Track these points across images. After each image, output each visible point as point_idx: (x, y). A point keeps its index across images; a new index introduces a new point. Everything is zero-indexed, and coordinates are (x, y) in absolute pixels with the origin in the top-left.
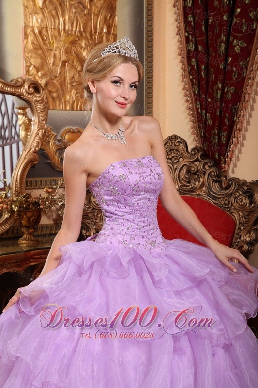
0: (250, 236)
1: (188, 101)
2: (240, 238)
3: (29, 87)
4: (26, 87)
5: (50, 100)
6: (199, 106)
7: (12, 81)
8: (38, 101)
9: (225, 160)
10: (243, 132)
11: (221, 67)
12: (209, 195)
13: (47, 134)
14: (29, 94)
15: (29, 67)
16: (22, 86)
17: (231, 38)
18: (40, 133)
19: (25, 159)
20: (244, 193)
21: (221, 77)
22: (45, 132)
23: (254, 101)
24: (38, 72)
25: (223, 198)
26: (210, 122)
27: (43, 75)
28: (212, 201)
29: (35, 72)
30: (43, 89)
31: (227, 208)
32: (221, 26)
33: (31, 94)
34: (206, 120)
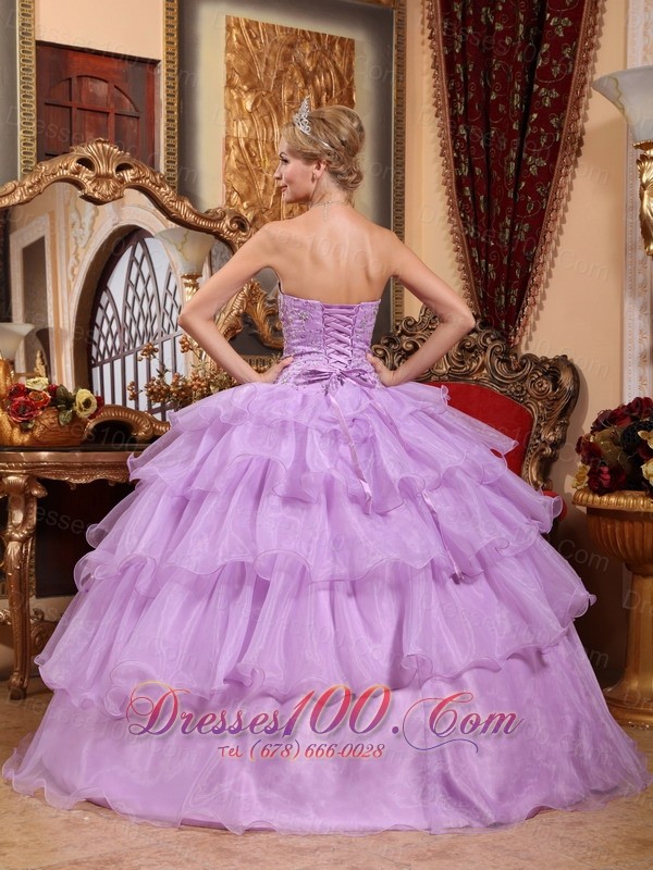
0: (554, 435)
1: (457, 250)
2: (539, 438)
3: (231, 222)
4: (228, 222)
6: (475, 254)
7: (207, 212)
9: (516, 331)
10: (541, 289)
11: (510, 195)
12: (492, 380)
13: (254, 292)
14: (231, 231)
15: (231, 194)
16: (221, 219)
17: (524, 155)
19: (224, 324)
20: (545, 374)
21: (510, 209)
22: (252, 287)
23: (558, 243)
24: (242, 202)
25: (514, 383)
26: (493, 275)
27: (249, 206)
28: (496, 388)
29: (239, 202)
30: (250, 226)
31: (520, 397)
32: (509, 137)
33: (233, 232)
34: (487, 272)
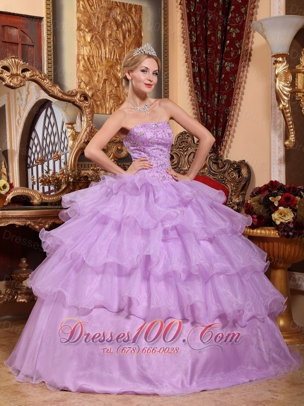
0: (239, 199)
1: (194, 109)
2: (232, 201)
3: (80, 97)
4: (78, 96)
5: (95, 107)
6: (202, 111)
7: (68, 92)
8: (87, 107)
9: (221, 148)
10: (233, 127)
11: (217, 81)
12: (210, 173)
13: (93, 131)
14: (80, 101)
15: (80, 83)
16: (75, 95)
17: (224, 61)
18: (88, 129)
19: (77, 147)
20: (235, 169)
21: (217, 88)
22: (92, 129)
23: (240, 105)
24: (86, 86)
25: (220, 174)
26: (210, 121)
27: (90, 89)
28: (211, 177)
29: (85, 87)
30: (90, 99)
31: (223, 181)
32: (216, 53)
33: (82, 101)
34: (207, 120)
